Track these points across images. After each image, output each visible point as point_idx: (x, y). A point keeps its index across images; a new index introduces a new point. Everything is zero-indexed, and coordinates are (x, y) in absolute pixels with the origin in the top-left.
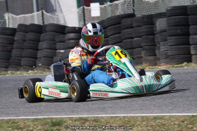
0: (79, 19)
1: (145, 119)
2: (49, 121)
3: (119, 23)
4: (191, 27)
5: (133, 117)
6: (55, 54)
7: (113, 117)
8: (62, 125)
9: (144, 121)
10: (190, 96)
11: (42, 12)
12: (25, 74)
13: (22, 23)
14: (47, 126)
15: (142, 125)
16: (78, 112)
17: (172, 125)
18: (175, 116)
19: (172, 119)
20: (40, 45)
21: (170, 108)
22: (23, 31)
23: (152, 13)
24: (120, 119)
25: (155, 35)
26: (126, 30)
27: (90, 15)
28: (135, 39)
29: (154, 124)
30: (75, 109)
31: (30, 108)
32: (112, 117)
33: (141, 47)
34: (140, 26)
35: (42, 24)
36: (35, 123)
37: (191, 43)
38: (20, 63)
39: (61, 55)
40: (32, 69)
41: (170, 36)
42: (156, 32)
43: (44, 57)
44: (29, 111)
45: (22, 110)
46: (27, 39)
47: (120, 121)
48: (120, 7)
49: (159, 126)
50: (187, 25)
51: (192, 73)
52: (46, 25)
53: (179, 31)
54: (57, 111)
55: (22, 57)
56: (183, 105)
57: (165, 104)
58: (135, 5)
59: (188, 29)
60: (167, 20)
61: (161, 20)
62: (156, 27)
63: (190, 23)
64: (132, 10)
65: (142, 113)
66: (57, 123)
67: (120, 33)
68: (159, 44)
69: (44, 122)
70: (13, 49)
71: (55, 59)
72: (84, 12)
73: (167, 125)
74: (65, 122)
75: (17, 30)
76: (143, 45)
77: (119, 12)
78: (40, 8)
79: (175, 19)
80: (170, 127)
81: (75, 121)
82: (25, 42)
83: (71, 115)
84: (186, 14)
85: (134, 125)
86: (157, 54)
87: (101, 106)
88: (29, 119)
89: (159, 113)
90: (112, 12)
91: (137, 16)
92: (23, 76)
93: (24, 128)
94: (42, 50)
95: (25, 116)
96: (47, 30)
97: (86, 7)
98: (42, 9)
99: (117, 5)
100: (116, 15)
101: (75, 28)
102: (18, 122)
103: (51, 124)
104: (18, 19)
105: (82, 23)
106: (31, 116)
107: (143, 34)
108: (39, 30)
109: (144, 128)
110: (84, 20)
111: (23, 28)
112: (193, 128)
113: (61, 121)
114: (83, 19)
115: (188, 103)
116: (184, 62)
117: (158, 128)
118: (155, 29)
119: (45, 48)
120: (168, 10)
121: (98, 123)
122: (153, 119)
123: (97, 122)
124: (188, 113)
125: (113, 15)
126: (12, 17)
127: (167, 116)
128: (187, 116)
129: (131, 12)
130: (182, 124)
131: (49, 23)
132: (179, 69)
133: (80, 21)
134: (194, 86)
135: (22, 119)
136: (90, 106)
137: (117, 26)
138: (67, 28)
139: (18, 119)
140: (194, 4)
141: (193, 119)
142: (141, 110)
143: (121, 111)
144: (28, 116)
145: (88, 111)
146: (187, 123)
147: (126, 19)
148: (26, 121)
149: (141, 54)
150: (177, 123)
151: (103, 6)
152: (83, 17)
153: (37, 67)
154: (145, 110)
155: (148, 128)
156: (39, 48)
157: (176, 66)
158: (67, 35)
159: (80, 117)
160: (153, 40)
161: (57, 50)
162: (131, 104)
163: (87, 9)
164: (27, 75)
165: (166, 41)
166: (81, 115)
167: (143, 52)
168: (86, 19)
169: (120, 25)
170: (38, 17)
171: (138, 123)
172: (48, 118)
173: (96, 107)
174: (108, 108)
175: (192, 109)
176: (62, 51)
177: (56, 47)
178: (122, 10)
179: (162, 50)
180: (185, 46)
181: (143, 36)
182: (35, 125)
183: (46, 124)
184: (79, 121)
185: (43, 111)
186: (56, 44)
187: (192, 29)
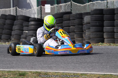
0: (38, 13)
2: (18, 73)
3: (62, 17)
4: (105, 22)
5: (69, 73)
6: (22, 34)
7: (56, 72)
8: (25, 75)
10: (103, 63)
11: (16, 8)
12: (4, 44)
13: (3, 14)
14: (16, 76)
19: (92, 75)
21: (91, 69)
22: (4, 18)
23: (82, 12)
25: (83, 25)
27: (45, 11)
28: (71, 27)
30: (34, 67)
31: (6, 64)
32: (55, 72)
33: (74, 32)
34: (74, 20)
35: (15, 15)
36: (9, 73)
37: (104, 31)
38: (1, 37)
39: (26, 34)
40: (8, 42)
41: (92, 26)
42: (83, 24)
43: (16, 34)
44: (5, 66)
45: (1, 65)
46: (6, 23)
48: (63, 8)
50: (103, 21)
51: (104, 49)
52: (18, 16)
53: (98, 24)
54: (23, 67)
55: (2, 34)
56: (99, 68)
57: (88, 67)
58: (72, 7)
59: (103, 23)
60: (91, 17)
61: (87, 16)
62: (84, 20)
63: (104, 19)
64: (70, 10)
65: (74, 71)
66: (23, 74)
67: (62, 23)
68: (85, 31)
69: (14, 73)
71: (22, 36)
72: (41, 9)
74: (27, 74)
76: (75, 31)
77: (62, 10)
78: (15, 5)
79: (96, 17)
81: (33, 74)
82: (5, 25)
83: (31, 70)
86: (84, 37)
87: (49, 65)
88: (6, 71)
89: (84, 72)
91: (73, 13)
92: (3, 45)
93: (2, 76)
94: (15, 30)
95: (3, 69)
96: (18, 18)
97: (42, 7)
98: (16, 6)
99: (61, 6)
100: (61, 12)
101: (36, 18)
103: (18, 75)
104: (1, 11)
105: (40, 16)
106: (6, 69)
107: (76, 24)
108: (14, 18)
113: (25, 73)
114: (40, 14)
115: (102, 67)
116: (100, 42)
119: (16, 30)
120: (92, 11)
122: (80, 75)
124: (102, 72)
125: (59, 12)
127: (89, 73)
128: (101, 74)
131: (20, 14)
132: (96, 46)
134: (105, 57)
136: (43, 65)
137: (60, 18)
138: (30, 18)
140: (107, 8)
141: (105, 76)
142: (74, 69)
143: (61, 69)
144: (5, 69)
145: (41, 68)
147: (66, 15)
148: (3, 72)
149: (74, 36)
151: (53, 6)
152: (40, 12)
153: (11, 41)
154: (76, 69)
156: (13, 29)
157: (94, 44)
158: (30, 22)
159: (36, 71)
160: (82, 28)
161: (23, 31)
162: (68, 66)
163: (43, 8)
165: (89, 29)
167: (75, 35)
168: (42, 13)
170: (13, 11)
172: (17, 71)
173: (46, 66)
174: (54, 67)
175: (104, 70)
176: (27, 32)
177: (23, 29)
178: (64, 9)
179: (86, 35)
180: (101, 33)
181: (76, 25)
182: (9, 75)
183: (15, 74)
184: (35, 73)
185: (14, 66)
186: (23, 27)
187: (105, 23)
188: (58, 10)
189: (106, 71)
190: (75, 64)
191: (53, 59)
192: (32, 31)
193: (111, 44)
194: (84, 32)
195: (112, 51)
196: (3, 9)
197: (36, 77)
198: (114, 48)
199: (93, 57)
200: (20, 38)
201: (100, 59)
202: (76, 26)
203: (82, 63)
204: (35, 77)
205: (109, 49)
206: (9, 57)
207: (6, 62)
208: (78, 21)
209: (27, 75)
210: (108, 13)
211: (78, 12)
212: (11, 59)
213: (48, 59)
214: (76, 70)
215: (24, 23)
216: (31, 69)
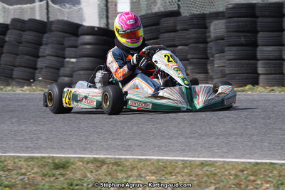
0: (99, 15)
1: (188, 165)
2: (51, 161)
3: (158, 24)
4: (260, 35)
5: (171, 161)
6: (62, 65)
7: (142, 159)
8: (68, 167)
9: (186, 167)
10: (253, 135)
11: (47, 3)
12: (18, 90)
13: (16, 17)
14: (47, 168)
15: (183, 174)
16: (92, 149)
17: (226, 175)
18: (230, 162)
19: (226, 166)
20: (41, 50)
21: (225, 150)
22: (18, 28)
23: (205, 12)
24: (152, 163)
25: (207, 43)
26: (166, 35)
27: (116, 10)
28: (179, 47)
29: (200, 172)
30: (88, 146)
31: (22, 141)
32: (140, 159)
33: (188, 60)
34: (187, 30)
35: (45, 20)
36: (30, 163)
37: (259, 57)
38: (12, 75)
39: (72, 66)
40: (29, 85)
41: (228, 46)
42: (209, 40)
43: (46, 67)
44: (21, 145)
45: (11, 143)
46: (23, 40)
47: (151, 166)
49: (208, 176)
50: (255, 32)
51: (258, 101)
52: (52, 22)
53: (243, 39)
54: (62, 148)
55: (15, 66)
56: (243, 147)
57: (218, 145)
59: (256, 37)
60: (226, 23)
61: (216, 22)
62: (210, 32)
63: (259, 29)
64: (176, 6)
65: (185, 156)
66: (62, 166)
67: (157, 38)
68: (213, 56)
69: (42, 163)
70: (2, 53)
71: (62, 71)
72: (107, 6)
73: (219, 174)
74: (72, 164)
75: (10, 27)
76: (189, 56)
77: (158, 8)
79: (238, 22)
80: (223, 178)
81: (88, 163)
82: (21, 45)
83: (81, 154)
84: (253, 15)
85: (171, 173)
86: (210, 71)
87: (125, 142)
89: (209, 157)
90: (147, 7)
91: (183, 15)
92: (15, 94)
93: (13, 170)
94: (44, 57)
95: (16, 152)
96: (53, 28)
100: (154, 11)
101: (93, 27)
102: (5, 161)
103: (52, 166)
104: (12, 12)
105: (104, 21)
106: (24, 152)
107: (191, 41)
108: (41, 28)
109: (185, 178)
110: (107, 17)
111: (19, 24)
112: (255, 181)
113: (68, 163)
114: (105, 16)
115: (250, 144)
116: (248, 84)
117: (205, 178)
118: (208, 34)
119: (48, 55)
120: (228, 8)
121: (121, 168)
122: (199, 165)
123: (119, 165)
124: (250, 158)
125: (149, 12)
126: (4, 8)
127: (220, 161)
128: (249, 163)
129: (175, 8)
130: (240, 174)
131: (56, 18)
132: (239, 95)
133: (100, 18)
134: (260, 120)
135: (11, 156)
136: (110, 142)
137: (154, 27)
138: (81, 27)
139: (6, 156)
140: (266, 1)
141: (256, 168)
142: (183, 151)
143: (153, 152)
144: (19, 152)
145: (107, 150)
146: (247, 174)
147: (168, 19)
148: (17, 160)
149: (186, 69)
150: (233, 172)
152: (105, 13)
153: (35, 82)
154: (188, 151)
155: (191, 178)
156: (40, 54)
157: (236, 89)
158: (82, 37)
159: (94, 158)
160: (205, 51)
161: (65, 58)
162: (169, 143)
163: (112, 2)
164: (21, 92)
165: (223, 52)
166: (96, 155)
167: (189, 68)
168: (110, 15)
169: (157, 27)
170: (40, 10)
171: (177, 170)
172: (49, 157)
173: (118, 143)
174: (136, 146)
175: (255, 153)
176: (74, 60)
177: (64, 54)
178: (162, 4)
179: (216, 66)
180: (251, 62)
181: (190, 43)
182: (29, 166)
183: (45, 166)
184: (92, 163)
185: (41, 146)
186: (64, 50)
187: (261, 37)
188: (148, 6)
189: (261, 155)
190: (187, 138)
191: (135, 128)
192: (86, 59)
193: (275, 88)
194: (211, 59)
195: (275, 107)
196: (15, 6)
197: (94, 171)
198: (281, 98)
199: (231, 121)
200: (58, 76)
201: (247, 125)
202: (191, 45)
203: (204, 135)
204: (92, 172)
205: (270, 100)
206: (31, 123)
207: (22, 136)
208: (196, 33)
209: (73, 166)
210: (267, 13)
211: (195, 12)
212: (35, 128)
213: (124, 128)
214: (190, 153)
215: (66, 39)
216: (83, 152)
